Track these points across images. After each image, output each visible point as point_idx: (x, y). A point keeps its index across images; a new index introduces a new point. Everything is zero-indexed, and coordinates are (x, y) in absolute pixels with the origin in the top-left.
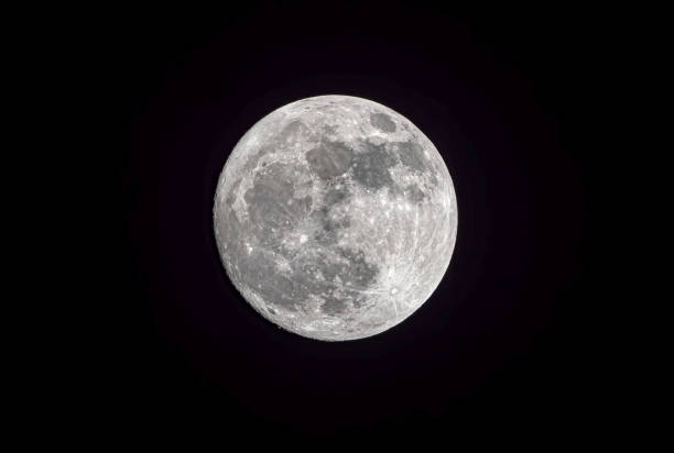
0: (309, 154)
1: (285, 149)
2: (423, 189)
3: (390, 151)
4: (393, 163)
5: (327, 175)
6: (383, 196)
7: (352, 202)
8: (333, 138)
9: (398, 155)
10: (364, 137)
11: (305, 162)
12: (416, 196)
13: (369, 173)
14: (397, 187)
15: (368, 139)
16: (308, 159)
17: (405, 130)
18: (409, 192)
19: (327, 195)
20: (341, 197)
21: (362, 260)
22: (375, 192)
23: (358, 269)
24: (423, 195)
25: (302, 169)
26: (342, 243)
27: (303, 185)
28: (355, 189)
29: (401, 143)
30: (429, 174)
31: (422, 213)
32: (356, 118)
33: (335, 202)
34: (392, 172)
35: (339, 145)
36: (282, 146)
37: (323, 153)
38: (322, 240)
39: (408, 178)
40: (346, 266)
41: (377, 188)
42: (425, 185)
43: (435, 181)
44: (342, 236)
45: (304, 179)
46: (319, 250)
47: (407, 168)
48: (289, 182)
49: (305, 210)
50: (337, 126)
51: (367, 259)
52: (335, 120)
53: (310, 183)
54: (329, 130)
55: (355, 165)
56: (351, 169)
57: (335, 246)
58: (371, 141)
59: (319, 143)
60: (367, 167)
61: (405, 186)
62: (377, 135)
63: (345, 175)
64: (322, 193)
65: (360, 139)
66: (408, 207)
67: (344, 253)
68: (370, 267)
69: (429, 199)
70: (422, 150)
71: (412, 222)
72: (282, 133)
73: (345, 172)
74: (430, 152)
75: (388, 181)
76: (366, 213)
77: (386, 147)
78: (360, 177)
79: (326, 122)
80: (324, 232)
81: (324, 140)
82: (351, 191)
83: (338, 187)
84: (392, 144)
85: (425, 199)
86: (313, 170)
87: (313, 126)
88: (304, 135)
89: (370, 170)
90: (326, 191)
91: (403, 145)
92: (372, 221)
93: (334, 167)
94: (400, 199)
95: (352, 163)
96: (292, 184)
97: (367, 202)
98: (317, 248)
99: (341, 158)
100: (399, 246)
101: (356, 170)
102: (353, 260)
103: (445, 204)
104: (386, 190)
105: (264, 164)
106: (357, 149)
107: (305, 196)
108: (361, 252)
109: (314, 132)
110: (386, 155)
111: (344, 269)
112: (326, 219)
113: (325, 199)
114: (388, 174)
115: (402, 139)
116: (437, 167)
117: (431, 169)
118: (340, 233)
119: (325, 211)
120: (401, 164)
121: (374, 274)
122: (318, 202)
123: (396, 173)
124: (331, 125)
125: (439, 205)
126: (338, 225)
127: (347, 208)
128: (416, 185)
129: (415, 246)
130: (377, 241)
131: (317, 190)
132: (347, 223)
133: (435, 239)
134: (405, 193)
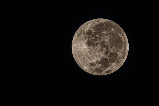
0: (118, 55)
2: (92, 67)
4: (102, 67)
5: (112, 54)
6: (99, 59)
7: (103, 54)
8: (116, 61)
9: (102, 69)
11: (117, 53)
12: (93, 64)
14: (98, 63)
15: (110, 67)
17: (104, 73)
19: (109, 51)
20: (106, 53)
22: (101, 59)
23: (92, 43)
24: (92, 65)
25: (117, 51)
26: (99, 45)
27: (114, 49)
28: (105, 57)
30: (93, 70)
31: (89, 63)
32: (114, 68)
33: (107, 51)
34: (101, 65)
35: (114, 61)
36: (123, 52)
37: (116, 58)
38: (103, 43)
39: (97, 66)
40: (95, 42)
42: (92, 68)
43: (91, 70)
44: (100, 47)
45: (115, 50)
46: (102, 41)
47: (98, 68)
48: (117, 47)
49: (110, 45)
50: (117, 64)
51: (92, 46)
54: (117, 62)
56: (109, 59)
59: (117, 58)
62: (108, 69)
63: (109, 57)
65: (111, 65)
66: (93, 61)
67: (97, 44)
68: (90, 46)
69: (90, 66)
70: (98, 73)
71: (90, 59)
72: (125, 54)
74: (95, 74)
76: (99, 54)
77: (105, 68)
78: (106, 59)
80: (104, 45)
81: (117, 60)
83: (108, 54)
84: (104, 70)
85: (90, 65)
86: (115, 53)
87: (121, 60)
88: (121, 57)
89: (105, 62)
90: (110, 52)
91: (102, 71)
92: (97, 54)
93: (112, 57)
94: (96, 61)
97: (101, 56)
99: (112, 60)
100: (88, 54)
101: (108, 60)
102: (94, 44)
103: (85, 67)
104: (99, 61)
105: (123, 46)
106: (110, 64)
107: (112, 47)
108: (94, 47)
111: (94, 41)
112: (106, 47)
113: (109, 50)
114: (101, 64)
115: (103, 72)
116: (92, 72)
117: (93, 71)
118: (101, 47)
119: (107, 48)
120: (100, 68)
121: (88, 45)
122: (109, 48)
123: (100, 65)
124: (118, 63)
125: (87, 66)
126: (103, 48)
127: (104, 52)
128: (94, 66)
129: (85, 56)
130: (93, 51)
131: (111, 50)
132: (101, 49)
133: (82, 60)
134: (95, 63)
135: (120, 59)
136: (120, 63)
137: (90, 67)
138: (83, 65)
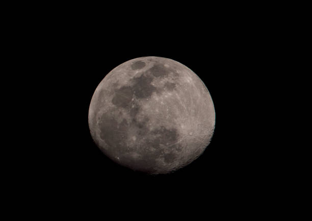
0: (113, 101)
1: (103, 106)
2: (172, 82)
3: (147, 76)
4: (151, 80)
5: (125, 105)
6: (155, 97)
7: (144, 109)
8: (119, 87)
9: (152, 75)
10: (132, 78)
11: (113, 106)
12: (171, 87)
13: (143, 91)
14: (159, 89)
15: (134, 77)
16: (114, 103)
17: (149, 63)
18: (166, 87)
19: (131, 113)
20: (137, 110)
21: (165, 130)
22: (150, 98)
23: (167, 135)
24: (174, 85)
25: (114, 110)
26: (151, 129)
27: (119, 116)
28: (141, 102)
29: (150, 69)
30: (172, 73)
31: (178, 92)
32: (125, 72)
33: (136, 113)
34: (153, 84)
35: (124, 88)
36: (101, 105)
37: (118, 96)
38: (142, 133)
39: (162, 82)
40: (160, 137)
41: (150, 95)
42: (173, 79)
43: (177, 75)
44: (149, 126)
45: (117, 113)
46: (144, 138)
47: (159, 78)
48: (112, 119)
49: (126, 126)
50: (118, 81)
51: (167, 128)
52: (116, 79)
53: (121, 113)
54: (116, 85)
55: (134, 92)
56: (134, 95)
57: (149, 132)
58: (136, 77)
59: (114, 94)
60: (140, 89)
62: (137, 72)
63: (133, 99)
64: (128, 114)
65: (131, 80)
66: (170, 94)
67: (156, 132)
68: (171, 130)
69: (178, 84)
70: (163, 66)
71: (176, 99)
72: (98, 100)
74: (168, 63)
75: (153, 89)
76: (153, 109)
77: (145, 75)
78: (140, 95)
79: (113, 82)
80: (140, 129)
81: (116, 91)
82: (140, 104)
83: (133, 107)
84: (146, 72)
85: (176, 85)
86: (119, 107)
87: (108, 88)
88: (107, 94)
90: (129, 112)
91: (152, 69)
93: (126, 99)
94: (164, 93)
96: (114, 119)
97: (150, 104)
98: (142, 138)
99: (127, 93)
100: (177, 113)
101: (136, 95)
102: (161, 132)
103: (188, 81)
104: (155, 93)
105: (99, 118)
106: (131, 84)
107: (122, 120)
108: (162, 127)
110: (146, 78)
111: (161, 139)
112: (137, 123)
113: (131, 115)
114: (152, 86)
115: (150, 67)
116: (175, 68)
118: (147, 126)
119: (134, 120)
120: (155, 77)
121: (176, 133)
122: (129, 119)
123: (155, 83)
124: (115, 82)
125: (185, 83)
126: (144, 123)
127: (143, 113)
128: (168, 82)
129: (186, 108)
130: (166, 118)
131: (125, 114)
132: (147, 119)
133: (193, 99)
134: (164, 89)
135: (110, 90)
136: (111, 82)
137: (178, 82)
138: (192, 87)
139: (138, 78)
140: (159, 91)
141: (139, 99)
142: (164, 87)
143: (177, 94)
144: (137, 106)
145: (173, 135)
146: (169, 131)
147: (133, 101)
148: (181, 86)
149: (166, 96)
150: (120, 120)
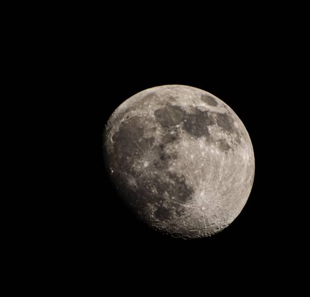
0: (156, 112)
1: (142, 108)
2: (230, 144)
3: (210, 116)
4: (212, 123)
5: (166, 125)
6: (201, 142)
7: (181, 143)
8: (174, 104)
9: (216, 120)
10: (194, 105)
11: (153, 116)
12: (224, 147)
13: (194, 127)
14: (212, 138)
15: (197, 107)
16: (155, 114)
17: (222, 107)
18: (219, 142)
19: (165, 137)
20: (173, 139)
21: (183, 182)
22: (196, 139)
23: (180, 188)
24: (228, 147)
25: (150, 120)
26: (171, 169)
27: (150, 130)
28: (183, 135)
29: (219, 113)
30: (236, 136)
31: (227, 158)
32: (191, 95)
33: (169, 141)
34: (210, 128)
35: (177, 108)
36: (140, 106)
37: (165, 111)
38: (158, 166)
39: (220, 134)
40: (172, 185)
41: (199, 136)
42: (232, 142)
43: (239, 141)
44: (171, 165)
45: (151, 126)
46: (156, 172)
47: (220, 128)
48: (141, 127)
49: (149, 145)
50: (177, 97)
51: (187, 182)
52: (177, 94)
53: (155, 129)
54: (172, 99)
55: (185, 121)
56: (182, 123)
57: (167, 170)
58: (198, 108)
59: (164, 106)
60: (193, 122)
61: (217, 139)
62: (203, 105)
63: (178, 126)
64: (162, 136)
65: (191, 106)
66: (218, 152)
67: (172, 176)
68: (188, 187)
69: (233, 150)
70: (233, 121)
71: (219, 162)
72: (142, 100)
73: (178, 124)
74: (238, 124)
75: (206, 133)
76: (189, 152)
77: (209, 114)
78: (188, 128)
79: (171, 95)
80: (160, 160)
81: (168, 104)
82: (181, 136)
83: (172, 133)
84: (213, 113)
85: (230, 150)
86: (157, 121)
87: (162, 96)
88: (156, 100)
89: (195, 125)
90: (164, 135)
91: (220, 115)
92: (192, 157)
93: (171, 120)
94: (212, 146)
95: (183, 119)
96: (143, 129)
97: (190, 144)
98: (154, 171)
99: (177, 115)
100: (209, 176)
101: (185, 124)
102: (177, 181)
103: (244, 157)
104: (204, 138)
105: (128, 117)
106: (189, 111)
107: (150, 137)
108: (183, 176)
109: (162, 99)
110: (207, 118)
111: (171, 187)
112: (162, 152)
113: (163, 140)
114: (207, 129)
115: (220, 111)
116: (242, 134)
117: (238, 134)
118: (170, 162)
119: (162, 147)
120: (217, 125)
121: (191, 193)
122: (158, 141)
123: (212, 130)
124: (174, 96)
125: (240, 156)
126: (169, 157)
127: (176, 147)
128: (225, 140)
129: (220, 179)
130: (194, 171)
131: (158, 133)
132: (175, 156)
133: (234, 178)
134: (216, 143)
136: (169, 93)
137: (235, 149)
138: (243, 166)
139: (200, 111)
140: (210, 140)
141: (184, 131)
142: (218, 141)
143: (223, 159)
144: (177, 135)
145: (186, 193)
146: (186, 186)
147: (177, 128)
148: (234, 154)
149: (212, 151)
150: (147, 135)
